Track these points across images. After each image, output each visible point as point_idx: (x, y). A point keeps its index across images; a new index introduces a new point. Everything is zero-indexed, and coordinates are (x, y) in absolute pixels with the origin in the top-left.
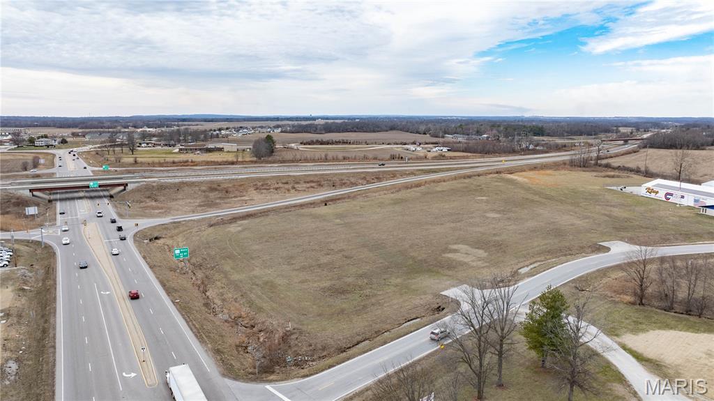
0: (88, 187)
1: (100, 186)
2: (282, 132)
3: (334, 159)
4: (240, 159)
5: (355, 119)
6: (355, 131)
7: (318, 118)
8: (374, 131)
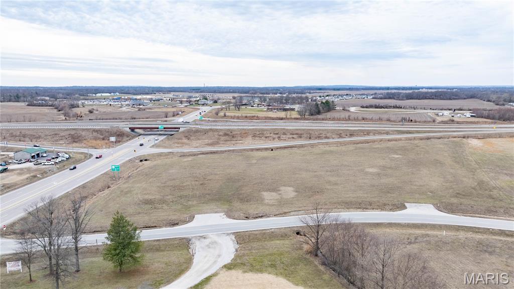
0: (158, 128)
1: (164, 128)
2: (373, 98)
3: (355, 119)
4: (288, 117)
5: (453, 89)
6: (433, 99)
7: (422, 88)
8: (450, 99)
